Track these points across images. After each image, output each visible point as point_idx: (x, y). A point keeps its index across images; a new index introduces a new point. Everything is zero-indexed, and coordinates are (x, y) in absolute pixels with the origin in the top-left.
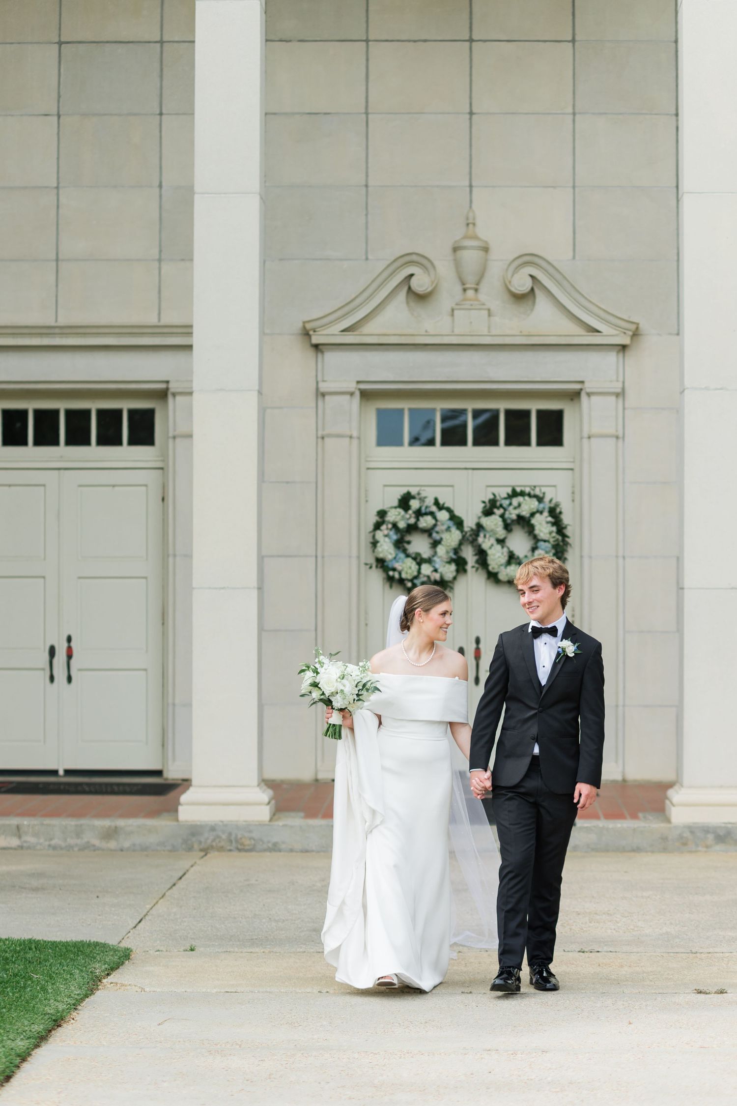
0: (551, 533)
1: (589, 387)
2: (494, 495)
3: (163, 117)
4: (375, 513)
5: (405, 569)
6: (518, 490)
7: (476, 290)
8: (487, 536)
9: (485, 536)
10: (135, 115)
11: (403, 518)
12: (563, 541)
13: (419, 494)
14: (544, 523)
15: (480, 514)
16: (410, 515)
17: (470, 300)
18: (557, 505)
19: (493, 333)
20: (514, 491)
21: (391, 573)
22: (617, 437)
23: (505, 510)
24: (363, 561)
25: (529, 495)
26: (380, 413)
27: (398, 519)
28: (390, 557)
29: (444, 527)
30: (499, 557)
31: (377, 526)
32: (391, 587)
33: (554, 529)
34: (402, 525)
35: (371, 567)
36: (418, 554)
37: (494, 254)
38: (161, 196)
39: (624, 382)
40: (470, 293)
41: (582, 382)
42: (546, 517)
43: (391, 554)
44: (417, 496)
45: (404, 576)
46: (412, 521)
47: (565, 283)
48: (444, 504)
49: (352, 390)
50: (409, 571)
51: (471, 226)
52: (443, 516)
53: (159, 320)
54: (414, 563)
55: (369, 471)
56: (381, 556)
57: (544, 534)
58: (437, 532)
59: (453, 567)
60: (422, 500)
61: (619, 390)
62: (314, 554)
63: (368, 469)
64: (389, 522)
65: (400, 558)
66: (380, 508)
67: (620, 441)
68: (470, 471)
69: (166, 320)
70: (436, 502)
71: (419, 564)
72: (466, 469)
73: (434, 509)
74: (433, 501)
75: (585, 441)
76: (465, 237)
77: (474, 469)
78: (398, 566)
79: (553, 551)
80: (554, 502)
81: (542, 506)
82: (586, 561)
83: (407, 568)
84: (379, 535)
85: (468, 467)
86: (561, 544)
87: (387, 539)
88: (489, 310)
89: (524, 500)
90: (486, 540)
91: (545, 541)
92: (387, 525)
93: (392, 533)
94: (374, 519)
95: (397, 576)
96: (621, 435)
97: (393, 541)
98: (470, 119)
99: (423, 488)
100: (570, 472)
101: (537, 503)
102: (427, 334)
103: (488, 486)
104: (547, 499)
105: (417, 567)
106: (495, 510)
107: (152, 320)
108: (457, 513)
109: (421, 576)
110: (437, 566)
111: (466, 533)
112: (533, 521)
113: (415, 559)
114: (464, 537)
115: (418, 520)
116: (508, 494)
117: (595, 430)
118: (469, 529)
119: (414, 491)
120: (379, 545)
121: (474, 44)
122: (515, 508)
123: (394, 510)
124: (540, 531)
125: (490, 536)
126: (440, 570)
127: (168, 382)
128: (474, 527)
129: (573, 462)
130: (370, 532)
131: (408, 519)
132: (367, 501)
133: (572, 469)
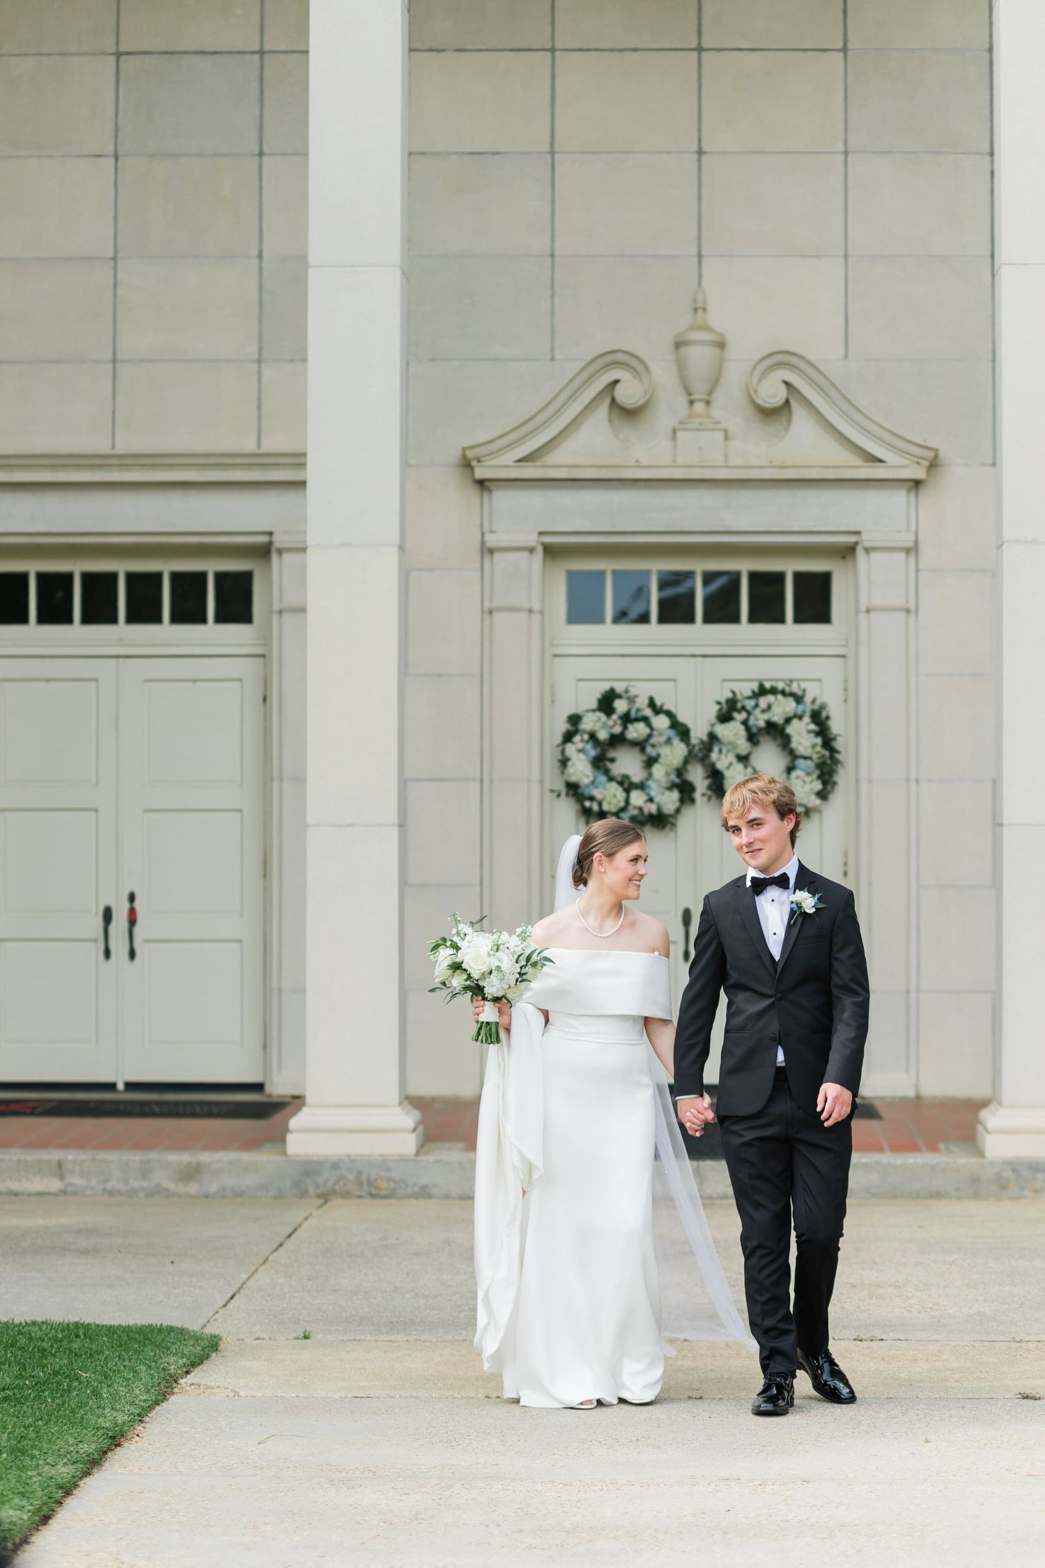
0: (814, 746)
1: (867, 539)
2: (733, 692)
3: (265, 158)
4: (564, 718)
5: (608, 798)
6: (768, 685)
7: (708, 403)
8: (724, 750)
9: (720, 751)
10: (224, 155)
11: (604, 726)
12: (832, 757)
13: (627, 691)
14: (804, 732)
15: (714, 720)
16: (615, 722)
17: (700, 416)
18: (823, 707)
19: (732, 463)
20: (761, 687)
21: (587, 804)
22: (908, 611)
23: (749, 713)
24: (548, 786)
25: (783, 693)
26: (572, 576)
27: (597, 727)
28: (585, 781)
29: (663, 739)
31: (568, 737)
33: (819, 740)
34: (603, 735)
35: (559, 795)
36: (626, 777)
37: (732, 352)
38: (261, 270)
39: (917, 534)
40: (699, 407)
41: (858, 533)
42: (808, 724)
43: (587, 776)
44: (624, 695)
45: (605, 807)
46: (618, 730)
47: (833, 393)
48: (662, 706)
49: (532, 544)
50: (614, 801)
51: (700, 312)
52: (661, 722)
53: (259, 445)
54: (620, 789)
55: (557, 659)
56: (573, 779)
57: (805, 748)
58: (653, 746)
59: (675, 795)
60: (632, 700)
61: (910, 544)
62: (478, 776)
63: (555, 656)
64: (585, 732)
65: (600, 783)
66: (572, 711)
67: (912, 616)
68: (700, 659)
69: (267, 446)
70: (652, 704)
71: (627, 791)
72: (694, 656)
74: (646, 701)
75: (863, 616)
76: (693, 328)
77: (704, 656)
78: (597, 793)
79: (817, 772)
80: (818, 702)
81: (801, 708)
82: (864, 786)
83: (611, 796)
84: (571, 749)
85: (696, 653)
86: (829, 762)
87: (581, 756)
88: (726, 431)
89: (776, 699)
90: (723, 757)
91: (805, 758)
92: (582, 736)
93: (589, 747)
94: (562, 726)
95: (595, 807)
96: (913, 607)
97: (590, 758)
98: (699, 160)
99: (632, 683)
100: (841, 660)
101: (794, 704)
102: (638, 465)
103: (724, 680)
104: (808, 699)
105: (624, 795)
106: (736, 715)
107: (250, 446)
108: (682, 718)
109: (630, 808)
110: (653, 793)
111: (694, 747)
112: (789, 730)
113: (621, 783)
114: (690, 752)
115: (625, 728)
116: (753, 692)
117: (877, 601)
118: (698, 741)
119: (619, 687)
120: (570, 763)
121: (704, 54)
122: (763, 711)
123: (591, 714)
124: (799, 743)
125: (728, 751)
126: (657, 799)
127: (271, 534)
128: (705, 738)
129: (846, 646)
130: (558, 746)
131: (612, 727)
132: (553, 702)
133: (844, 656)
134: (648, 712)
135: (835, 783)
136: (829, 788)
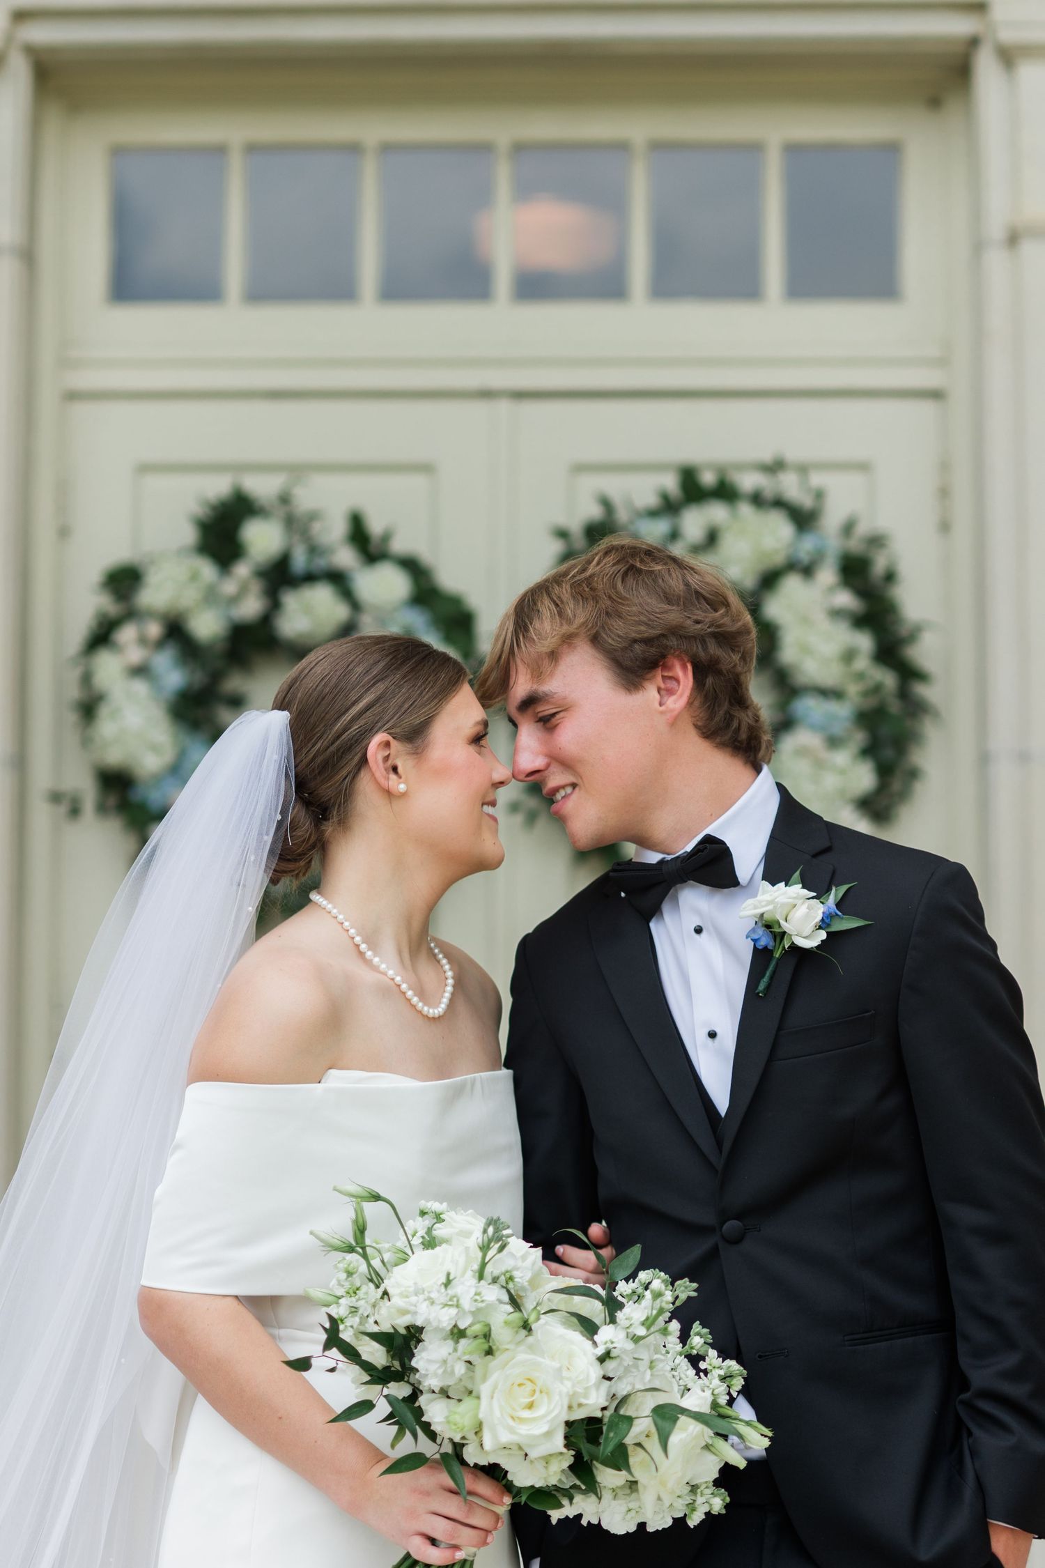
0: (849, 656)
1: (1006, 24)
4: (95, 580)
6: (708, 479)
11: (211, 596)
12: (904, 693)
13: (285, 499)
14: (818, 617)
16: (244, 584)
18: (876, 543)
20: (689, 477)
24: (41, 781)
25: (757, 500)
26: (124, 167)
27: (188, 598)
31: (102, 637)
33: (864, 642)
34: (206, 625)
35: (75, 809)
41: (979, 8)
42: (831, 590)
43: (155, 748)
44: (273, 510)
46: (251, 607)
48: (386, 537)
55: (75, 403)
56: (114, 757)
57: (821, 663)
60: (296, 524)
63: (73, 396)
64: (150, 614)
66: (118, 554)
68: (504, 407)
70: (359, 535)
72: (487, 394)
74: (342, 530)
77: (520, 395)
79: (859, 738)
80: (861, 529)
81: (809, 543)
82: (1004, 774)
84: (108, 667)
85: (493, 386)
86: (894, 707)
87: (140, 687)
89: (734, 515)
91: (824, 694)
92: (142, 628)
93: (163, 661)
94: (88, 602)
97: (168, 695)
99: (298, 472)
100: (930, 405)
101: (787, 530)
103: (580, 468)
104: (832, 520)
108: (449, 579)
112: (776, 608)
115: (275, 603)
116: (663, 496)
117: (1038, 209)
119: (261, 487)
120: (104, 711)
123: (174, 564)
124: (806, 649)
129: (942, 362)
131: (234, 600)
132: (64, 532)
133: (936, 395)
134: (345, 557)
135: (913, 774)
136: (896, 785)
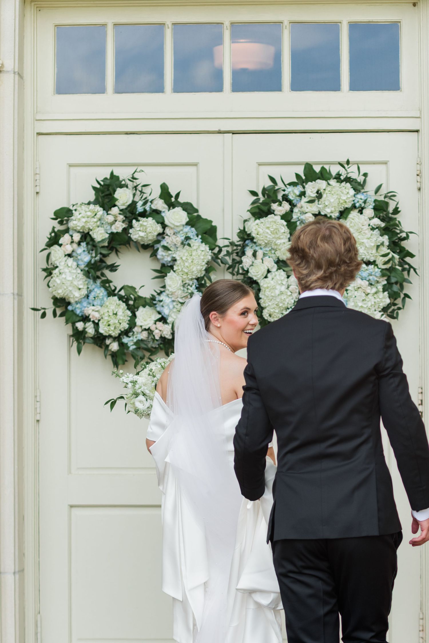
0: (379, 248)
2: (272, 179)
4: (51, 215)
5: (106, 318)
6: (317, 169)
8: (260, 254)
9: (254, 255)
11: (101, 222)
12: (402, 262)
13: (132, 178)
14: (366, 229)
15: (248, 215)
16: (115, 216)
18: (391, 196)
20: (308, 167)
21: (80, 325)
23: (293, 205)
24: (29, 302)
25: (338, 177)
26: (62, 35)
27: (92, 224)
28: (77, 295)
29: (180, 238)
30: (282, 293)
32: (79, 351)
33: (385, 239)
35: (44, 315)
36: (131, 290)
42: (370, 218)
43: (78, 289)
44: (130, 184)
45: (103, 330)
46: (119, 227)
48: (178, 196)
50: (113, 321)
52: (177, 217)
54: (123, 305)
55: (40, 137)
56: (60, 293)
57: (369, 249)
58: (166, 248)
60: (138, 190)
63: (40, 134)
64: (76, 231)
65: (95, 298)
66: (61, 204)
68: (228, 137)
70: (165, 194)
71: (133, 309)
72: (220, 132)
73: (160, 205)
74: (158, 191)
77: (235, 133)
78: (90, 311)
79: (383, 281)
80: (383, 191)
81: (360, 197)
83: (111, 316)
84: (57, 252)
85: (223, 129)
86: (398, 268)
87: (70, 261)
89: (329, 184)
90: (259, 261)
91: (368, 263)
92: (72, 236)
95: (90, 330)
97: (82, 267)
99: (140, 168)
100: (413, 136)
101: (352, 192)
103: (260, 164)
104: (370, 187)
105: (129, 313)
106: (274, 206)
108: (204, 214)
109: (135, 330)
110: (166, 311)
111: (220, 251)
113: (125, 299)
114: (215, 257)
115: (131, 226)
116: (298, 176)
118: (227, 242)
119: (123, 174)
120: (56, 272)
122: (311, 202)
123: (83, 207)
124: (361, 244)
125: (264, 255)
126: (170, 320)
128: (236, 239)
129: (418, 117)
131: (111, 224)
132: (37, 193)
133: (416, 132)
135: (407, 295)
136: (399, 301)
